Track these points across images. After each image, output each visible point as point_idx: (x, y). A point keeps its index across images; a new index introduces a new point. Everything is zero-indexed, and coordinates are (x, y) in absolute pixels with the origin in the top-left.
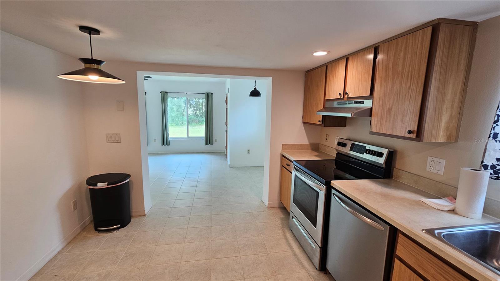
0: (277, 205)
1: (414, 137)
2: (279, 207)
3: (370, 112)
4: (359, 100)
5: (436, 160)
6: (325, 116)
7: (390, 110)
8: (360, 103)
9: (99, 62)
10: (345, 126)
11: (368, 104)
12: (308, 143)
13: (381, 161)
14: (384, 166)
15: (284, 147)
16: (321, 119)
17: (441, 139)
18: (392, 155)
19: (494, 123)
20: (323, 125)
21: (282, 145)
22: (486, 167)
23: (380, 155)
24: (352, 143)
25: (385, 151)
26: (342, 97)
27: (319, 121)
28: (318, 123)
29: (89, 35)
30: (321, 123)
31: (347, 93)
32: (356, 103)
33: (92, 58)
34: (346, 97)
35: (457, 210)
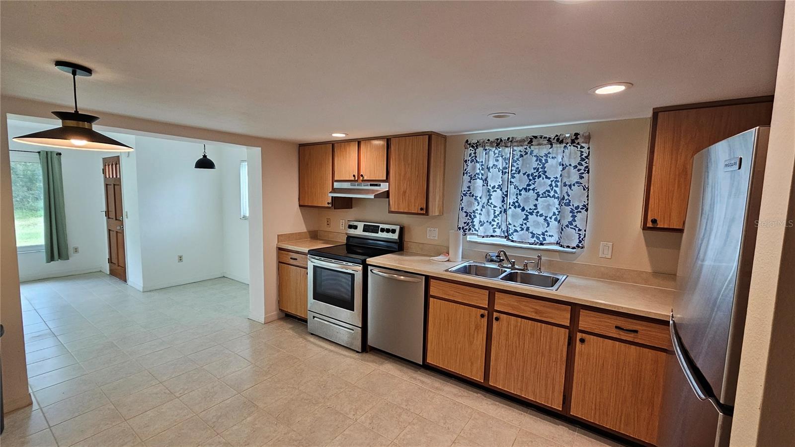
0: (276, 317)
1: (424, 213)
2: (278, 319)
3: (387, 194)
4: (375, 183)
5: (432, 229)
6: (335, 197)
7: (405, 192)
8: (376, 185)
9: (91, 119)
10: (352, 208)
11: (384, 187)
12: (306, 231)
13: (395, 236)
14: (398, 241)
15: (280, 237)
16: (330, 201)
17: (437, 214)
18: (402, 230)
19: (461, 201)
20: (333, 207)
21: (278, 236)
22: (459, 228)
23: (394, 231)
24: (364, 225)
25: (397, 228)
26: (356, 179)
27: (328, 203)
28: (327, 205)
29: (73, 76)
30: (330, 205)
31: (362, 176)
32: (371, 185)
33: (76, 111)
34: (361, 178)
35: (451, 259)
